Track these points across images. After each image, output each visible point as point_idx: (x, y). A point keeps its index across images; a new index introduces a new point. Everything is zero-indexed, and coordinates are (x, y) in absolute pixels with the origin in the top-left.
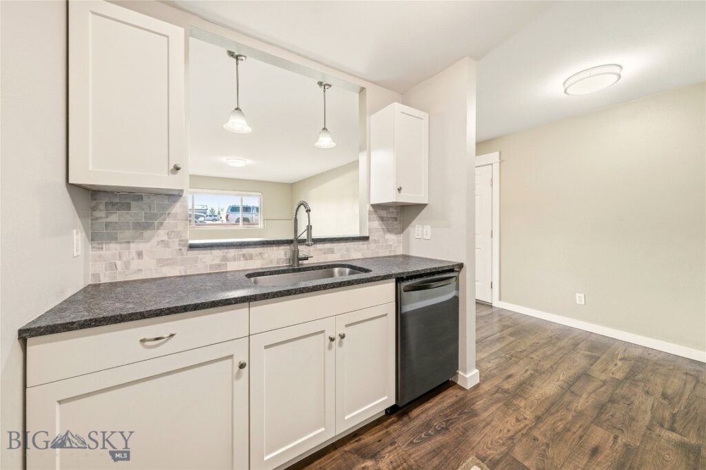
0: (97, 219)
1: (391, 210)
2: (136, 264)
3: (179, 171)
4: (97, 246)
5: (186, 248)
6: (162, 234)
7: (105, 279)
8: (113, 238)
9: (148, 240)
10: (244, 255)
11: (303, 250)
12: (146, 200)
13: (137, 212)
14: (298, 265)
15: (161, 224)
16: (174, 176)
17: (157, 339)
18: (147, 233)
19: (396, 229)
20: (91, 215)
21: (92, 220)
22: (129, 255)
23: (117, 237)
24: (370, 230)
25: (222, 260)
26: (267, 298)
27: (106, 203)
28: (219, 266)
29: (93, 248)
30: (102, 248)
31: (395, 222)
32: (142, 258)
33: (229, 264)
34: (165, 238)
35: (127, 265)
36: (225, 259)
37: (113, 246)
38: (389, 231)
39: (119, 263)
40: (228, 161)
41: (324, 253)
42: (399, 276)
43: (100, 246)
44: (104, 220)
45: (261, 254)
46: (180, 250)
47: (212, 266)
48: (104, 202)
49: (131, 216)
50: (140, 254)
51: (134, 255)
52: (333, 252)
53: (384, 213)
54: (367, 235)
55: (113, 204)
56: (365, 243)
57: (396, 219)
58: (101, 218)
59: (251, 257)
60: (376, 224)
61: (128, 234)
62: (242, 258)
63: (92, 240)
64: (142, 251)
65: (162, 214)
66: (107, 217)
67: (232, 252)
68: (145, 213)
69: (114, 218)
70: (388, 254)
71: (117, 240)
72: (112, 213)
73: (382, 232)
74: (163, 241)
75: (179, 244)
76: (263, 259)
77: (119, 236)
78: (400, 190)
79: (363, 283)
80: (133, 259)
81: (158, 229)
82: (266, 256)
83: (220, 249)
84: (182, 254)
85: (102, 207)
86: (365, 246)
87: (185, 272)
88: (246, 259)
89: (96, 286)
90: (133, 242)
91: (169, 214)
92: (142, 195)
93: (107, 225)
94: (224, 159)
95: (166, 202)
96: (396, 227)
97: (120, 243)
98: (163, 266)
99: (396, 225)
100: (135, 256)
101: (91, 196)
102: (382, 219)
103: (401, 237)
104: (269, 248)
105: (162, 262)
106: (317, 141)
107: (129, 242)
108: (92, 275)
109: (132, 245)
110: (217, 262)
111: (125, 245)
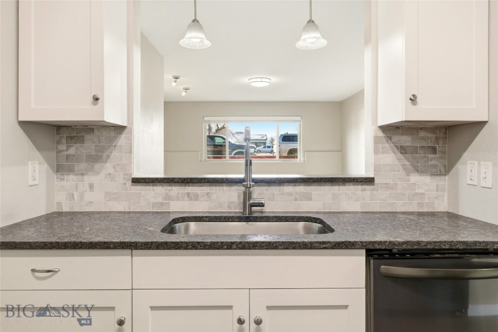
0: (60, 152)
1: (422, 134)
2: (89, 196)
3: (99, 101)
4: (60, 177)
5: (130, 182)
6: (108, 167)
7: (66, 209)
8: (71, 170)
9: (98, 173)
10: (188, 194)
11: (259, 194)
12: (96, 132)
13: (89, 146)
14: (251, 212)
15: (108, 157)
16: (94, 106)
17: (49, 271)
18: (97, 166)
19: (435, 166)
20: (57, 149)
21: (57, 153)
22: (83, 187)
23: (74, 169)
24: (377, 168)
25: (165, 199)
26: (150, 248)
27: (67, 137)
28: (162, 204)
29: (58, 178)
30: (64, 179)
31: (431, 156)
32: (93, 191)
33: (172, 203)
34: (112, 171)
35: (82, 196)
36: (168, 197)
37: (72, 177)
38: (418, 170)
39: (76, 195)
40: (251, 81)
41: (296, 200)
42: (371, 247)
43: (63, 177)
44: (65, 153)
45: (208, 194)
46: (125, 184)
47: (154, 205)
48: (65, 135)
49: (85, 149)
50: (91, 187)
51: (87, 187)
52: (310, 199)
53: (406, 140)
54: (372, 176)
55: (72, 138)
56: (368, 187)
57: (434, 150)
58: (63, 151)
59: (196, 197)
60: (391, 158)
61: (83, 166)
62: (186, 198)
63: (57, 171)
64: (93, 184)
65: (109, 147)
66: (67, 150)
67: (176, 190)
68: (95, 146)
69: (72, 151)
70: (415, 209)
71: (74, 172)
72: (71, 146)
73: (404, 173)
74: (110, 174)
75: (124, 179)
76: (211, 200)
77: (76, 168)
78: (413, 100)
79: (294, 248)
80: (86, 191)
81: (106, 162)
82: (214, 197)
83: (163, 186)
84: (126, 189)
85: (64, 141)
86: (368, 193)
87: (129, 209)
88: (191, 199)
89: (60, 214)
90: (86, 174)
91: (115, 146)
92: (93, 128)
93: (68, 157)
94: (245, 80)
95: (112, 134)
96: (433, 162)
97: (76, 175)
98: (110, 200)
99: (434, 160)
100: (88, 189)
101: (57, 131)
102: (403, 150)
103: (444, 181)
104: (218, 188)
105: (110, 196)
106: (299, 39)
107: (83, 174)
108: (57, 203)
109: (85, 177)
110: (160, 200)
111: (80, 177)
